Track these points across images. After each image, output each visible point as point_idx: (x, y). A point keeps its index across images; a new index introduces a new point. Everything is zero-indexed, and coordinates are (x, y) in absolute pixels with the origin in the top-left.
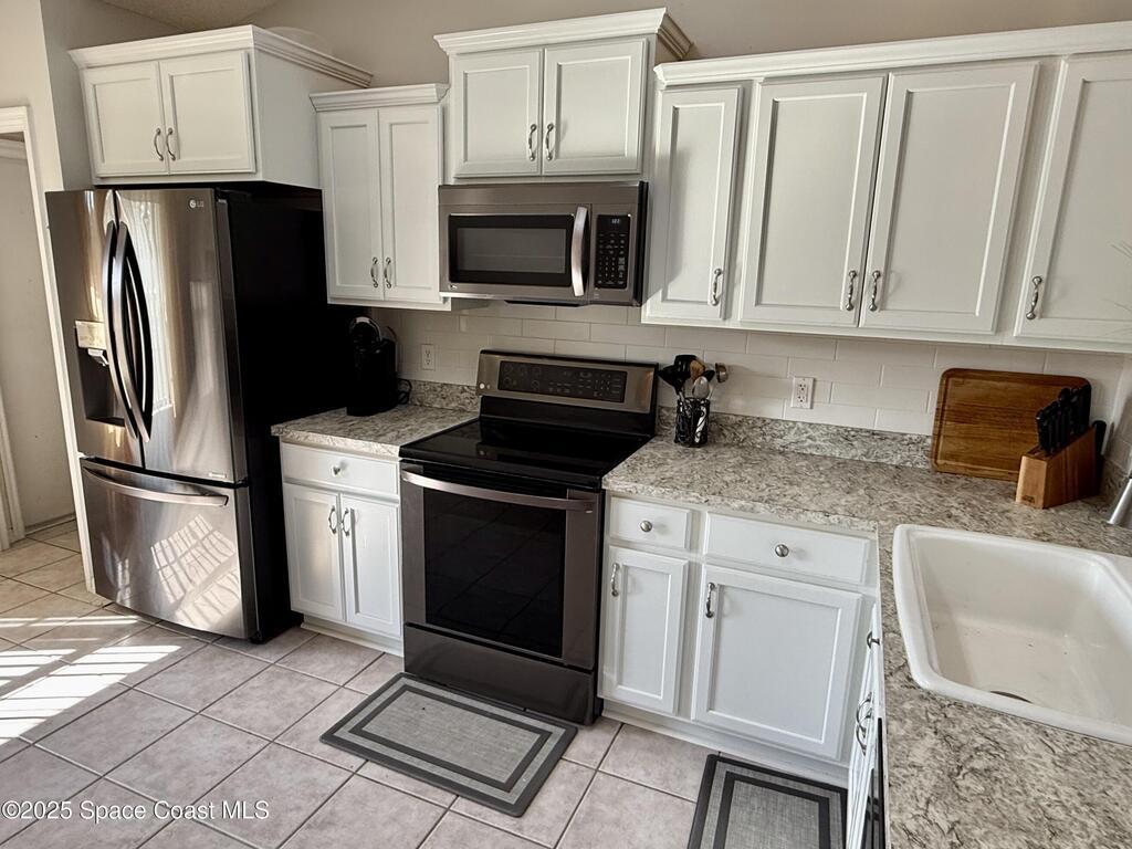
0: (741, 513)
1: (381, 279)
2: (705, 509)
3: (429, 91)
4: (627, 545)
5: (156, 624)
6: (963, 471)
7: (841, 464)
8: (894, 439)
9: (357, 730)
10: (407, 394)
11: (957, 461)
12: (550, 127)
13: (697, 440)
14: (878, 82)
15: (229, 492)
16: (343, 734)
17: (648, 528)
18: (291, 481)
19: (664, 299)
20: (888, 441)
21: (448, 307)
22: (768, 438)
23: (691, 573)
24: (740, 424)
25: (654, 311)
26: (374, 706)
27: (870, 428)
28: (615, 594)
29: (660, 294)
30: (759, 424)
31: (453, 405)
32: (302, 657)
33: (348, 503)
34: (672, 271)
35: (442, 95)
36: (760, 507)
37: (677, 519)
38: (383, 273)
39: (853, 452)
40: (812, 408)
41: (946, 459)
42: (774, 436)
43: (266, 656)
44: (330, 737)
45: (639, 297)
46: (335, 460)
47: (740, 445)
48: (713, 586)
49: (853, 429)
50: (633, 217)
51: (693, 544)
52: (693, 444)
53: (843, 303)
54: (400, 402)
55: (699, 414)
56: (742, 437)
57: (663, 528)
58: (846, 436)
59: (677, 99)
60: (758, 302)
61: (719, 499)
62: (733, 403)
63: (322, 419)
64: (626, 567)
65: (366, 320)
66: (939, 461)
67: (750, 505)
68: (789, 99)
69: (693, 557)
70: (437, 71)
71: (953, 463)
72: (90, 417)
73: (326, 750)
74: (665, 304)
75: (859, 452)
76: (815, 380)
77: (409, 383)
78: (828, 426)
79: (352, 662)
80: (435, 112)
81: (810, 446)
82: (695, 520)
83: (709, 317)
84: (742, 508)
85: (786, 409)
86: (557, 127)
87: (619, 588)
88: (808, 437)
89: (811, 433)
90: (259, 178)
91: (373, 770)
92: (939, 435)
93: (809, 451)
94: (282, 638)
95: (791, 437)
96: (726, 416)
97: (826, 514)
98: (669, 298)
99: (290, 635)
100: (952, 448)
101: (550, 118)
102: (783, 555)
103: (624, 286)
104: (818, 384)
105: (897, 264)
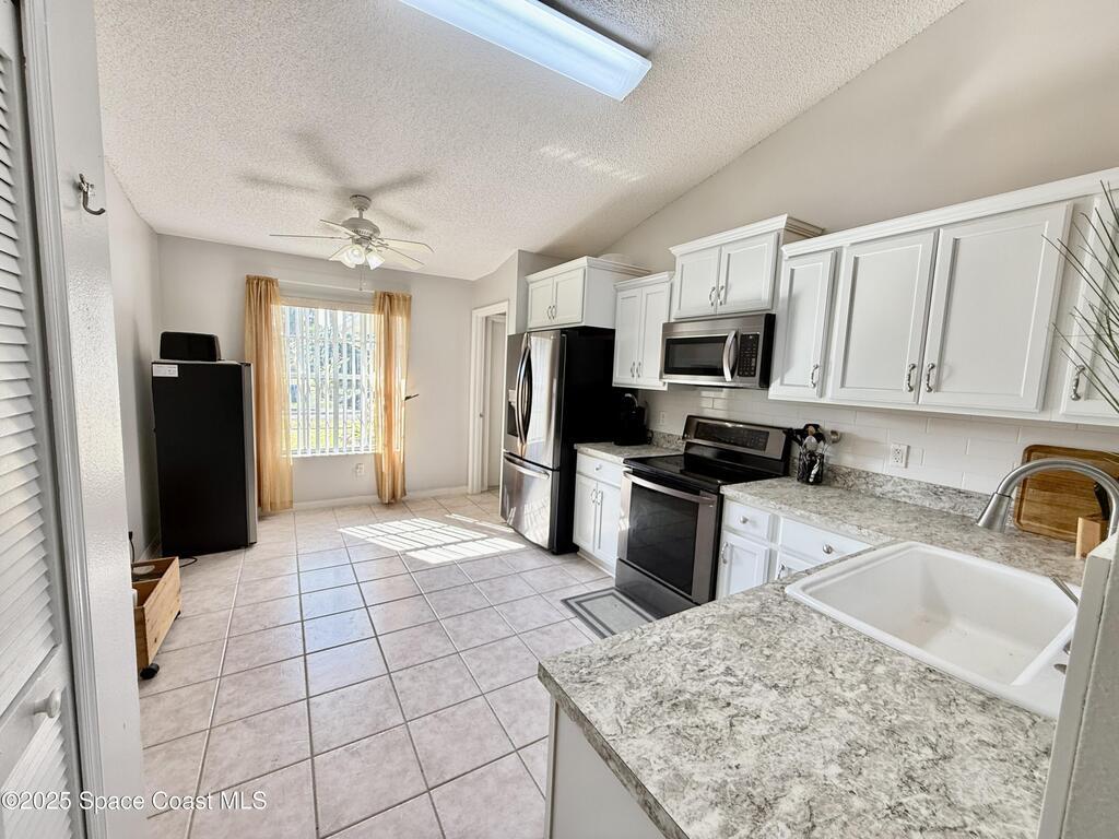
0: (800, 519)
1: (636, 375)
2: (781, 515)
3: (665, 276)
4: (734, 531)
5: (520, 536)
6: (1046, 532)
7: (922, 509)
8: (979, 498)
9: (579, 603)
10: (651, 439)
11: (1041, 523)
12: (722, 288)
13: (811, 480)
14: (930, 236)
15: (550, 472)
16: (572, 602)
17: (745, 521)
18: (581, 474)
19: (782, 384)
20: (973, 500)
21: (665, 388)
22: (871, 486)
23: (771, 556)
24: (849, 474)
25: (776, 390)
26: (592, 596)
27: (956, 487)
28: (725, 562)
29: (779, 381)
30: (864, 475)
31: (673, 447)
32: (572, 566)
33: (602, 487)
34: (787, 365)
35: (671, 277)
36: (814, 516)
37: (763, 518)
38: (636, 370)
39: (942, 505)
40: (906, 466)
41: (1029, 520)
42: (875, 485)
43: (556, 561)
44: (565, 601)
45: (765, 382)
46: (598, 463)
47: (849, 489)
48: (783, 568)
49: (941, 487)
50: (761, 333)
51: (773, 537)
52: (808, 482)
53: (905, 387)
54: (646, 443)
55: (814, 463)
56: (851, 484)
57: (754, 524)
58: (937, 492)
59: (793, 264)
60: (843, 386)
61: (787, 507)
62: (847, 460)
63: (600, 445)
64: (732, 546)
65: (630, 395)
66: (1022, 521)
67: (807, 514)
68: (864, 254)
69: (773, 546)
70: (670, 266)
71: (1038, 525)
72: (509, 433)
73: (562, 605)
74: (782, 387)
75: (947, 505)
76: (909, 447)
77: (652, 432)
78: (919, 483)
79: (593, 575)
80: (668, 285)
81: (904, 496)
82: (774, 520)
83: (810, 395)
84: (802, 516)
85: (884, 466)
86: (726, 287)
87: (728, 559)
88: (904, 489)
89: (905, 486)
90: (583, 324)
91: (577, 622)
92: (1022, 499)
93: (903, 500)
94: (567, 556)
95: (888, 487)
96: (840, 467)
97: (860, 527)
98: (785, 382)
99: (572, 555)
100: (1035, 511)
101: (722, 283)
102: (828, 552)
103: (754, 376)
104: (911, 450)
105: (948, 358)
